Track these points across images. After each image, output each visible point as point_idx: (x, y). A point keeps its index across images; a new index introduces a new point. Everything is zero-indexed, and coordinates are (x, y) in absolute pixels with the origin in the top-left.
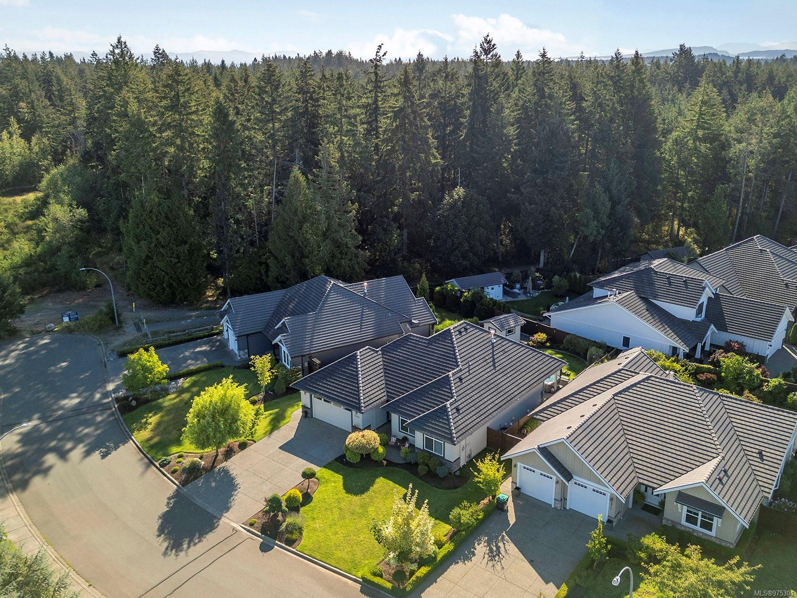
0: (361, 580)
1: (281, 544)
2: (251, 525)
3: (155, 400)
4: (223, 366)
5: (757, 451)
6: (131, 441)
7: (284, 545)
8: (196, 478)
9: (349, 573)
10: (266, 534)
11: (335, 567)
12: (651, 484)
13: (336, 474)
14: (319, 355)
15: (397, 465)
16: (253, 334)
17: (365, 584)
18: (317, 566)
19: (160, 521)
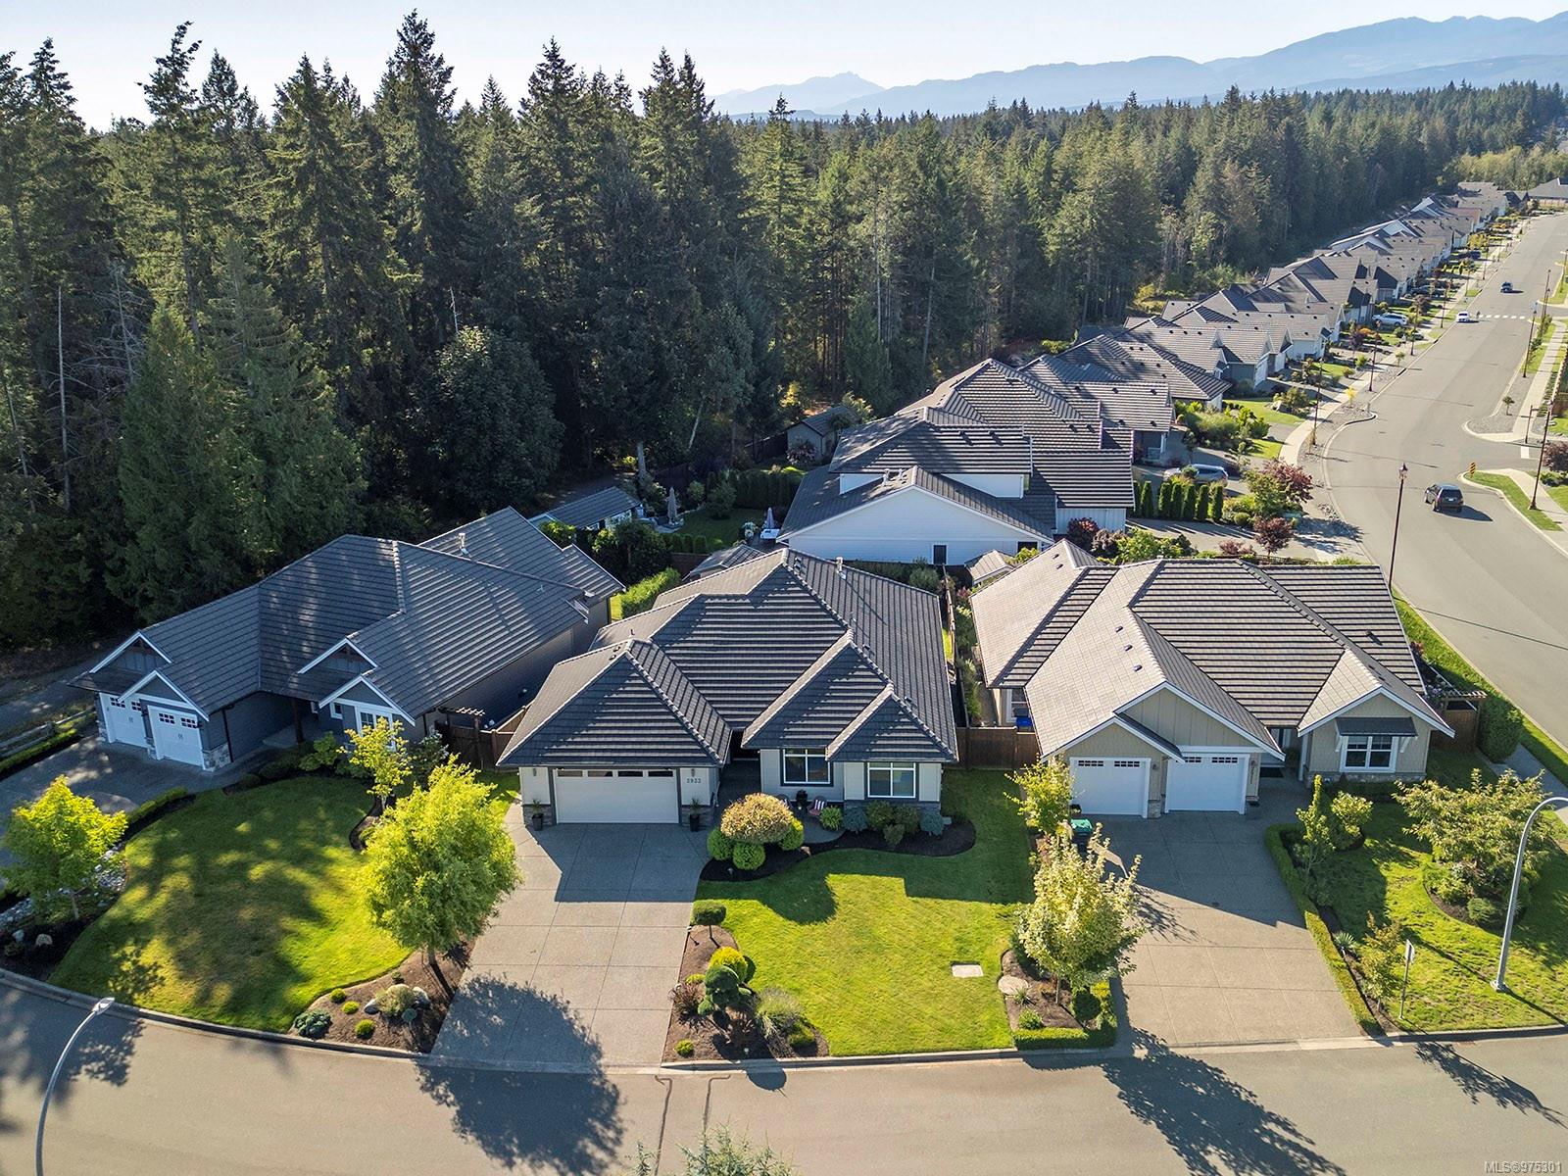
0: (1016, 1049)
1: (793, 1059)
2: (688, 1054)
3: (96, 917)
4: (191, 798)
5: (1364, 633)
6: (147, 1021)
7: (798, 1059)
8: (437, 1026)
9: (981, 1048)
10: (743, 1056)
11: (944, 1051)
12: (1285, 723)
13: (740, 902)
14: (470, 697)
15: (829, 846)
16: (239, 700)
17: (1026, 1052)
18: (908, 1065)
19: (470, 1138)
